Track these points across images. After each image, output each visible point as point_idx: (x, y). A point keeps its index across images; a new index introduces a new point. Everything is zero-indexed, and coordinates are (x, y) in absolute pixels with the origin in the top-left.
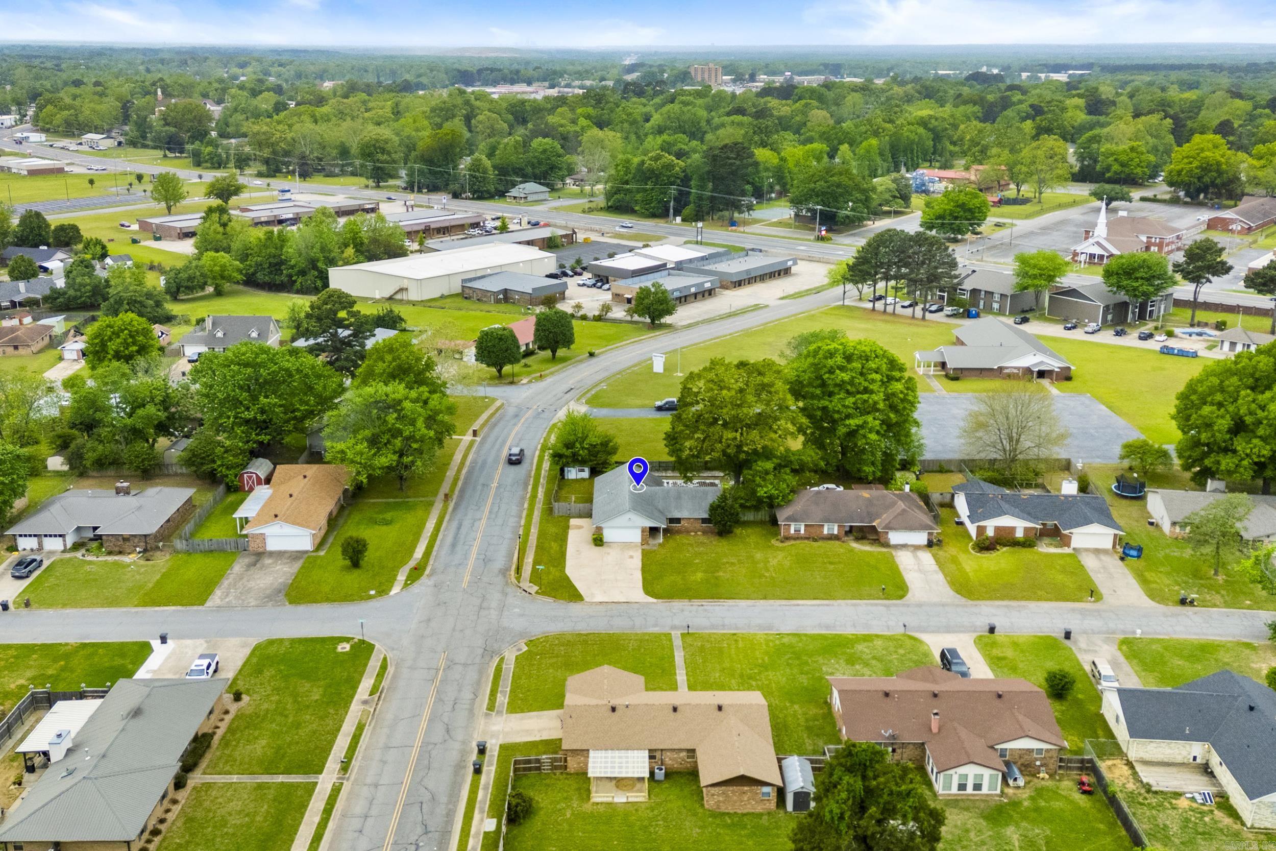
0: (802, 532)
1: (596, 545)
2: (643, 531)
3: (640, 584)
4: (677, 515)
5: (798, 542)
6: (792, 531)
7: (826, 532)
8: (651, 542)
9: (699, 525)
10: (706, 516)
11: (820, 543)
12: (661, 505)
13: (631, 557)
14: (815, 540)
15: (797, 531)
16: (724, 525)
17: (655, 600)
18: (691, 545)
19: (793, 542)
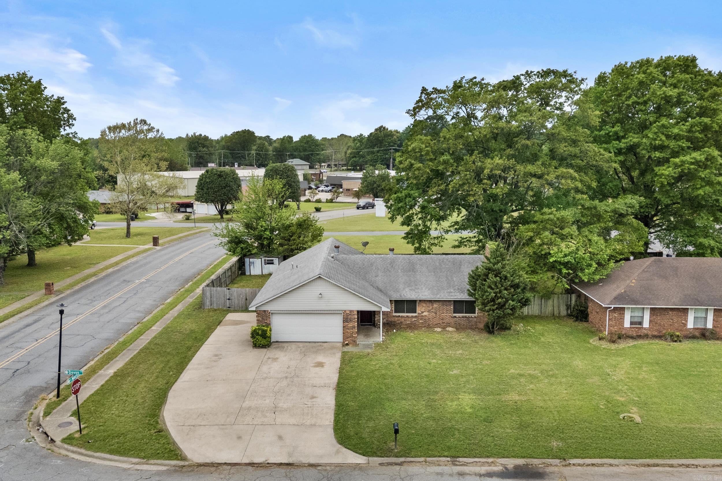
0: (646, 324)
1: (256, 346)
2: (346, 320)
3: (329, 419)
4: (409, 295)
5: (640, 342)
6: (627, 324)
7: (690, 325)
8: (362, 340)
9: (448, 313)
10: (464, 297)
11: (686, 345)
12: (380, 280)
13: (320, 365)
14: (675, 339)
15: (637, 323)
16: (501, 306)
17: (359, 459)
18: (439, 346)
19: (631, 343)
